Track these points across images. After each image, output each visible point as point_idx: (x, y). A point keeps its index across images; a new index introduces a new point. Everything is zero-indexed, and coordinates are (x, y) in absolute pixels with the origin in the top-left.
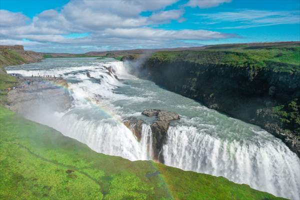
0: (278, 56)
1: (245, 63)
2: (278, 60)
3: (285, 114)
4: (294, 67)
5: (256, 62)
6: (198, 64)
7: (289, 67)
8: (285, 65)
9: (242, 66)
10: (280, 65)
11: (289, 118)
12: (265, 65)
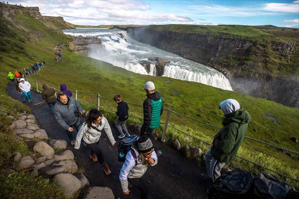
0: (225, 29)
1: (206, 33)
2: (225, 32)
3: (225, 60)
4: (234, 36)
5: (213, 32)
6: (178, 33)
7: (231, 36)
8: (229, 34)
9: (205, 34)
10: (227, 34)
11: (227, 62)
12: (218, 35)
